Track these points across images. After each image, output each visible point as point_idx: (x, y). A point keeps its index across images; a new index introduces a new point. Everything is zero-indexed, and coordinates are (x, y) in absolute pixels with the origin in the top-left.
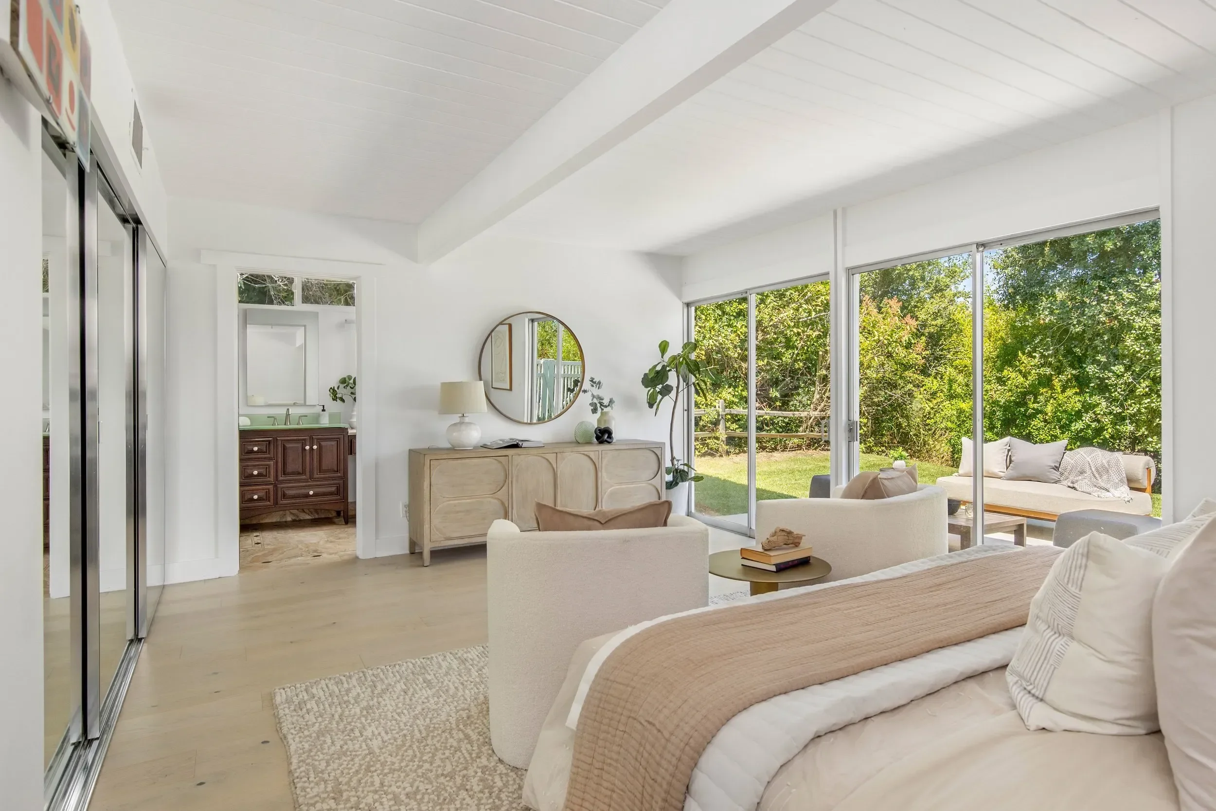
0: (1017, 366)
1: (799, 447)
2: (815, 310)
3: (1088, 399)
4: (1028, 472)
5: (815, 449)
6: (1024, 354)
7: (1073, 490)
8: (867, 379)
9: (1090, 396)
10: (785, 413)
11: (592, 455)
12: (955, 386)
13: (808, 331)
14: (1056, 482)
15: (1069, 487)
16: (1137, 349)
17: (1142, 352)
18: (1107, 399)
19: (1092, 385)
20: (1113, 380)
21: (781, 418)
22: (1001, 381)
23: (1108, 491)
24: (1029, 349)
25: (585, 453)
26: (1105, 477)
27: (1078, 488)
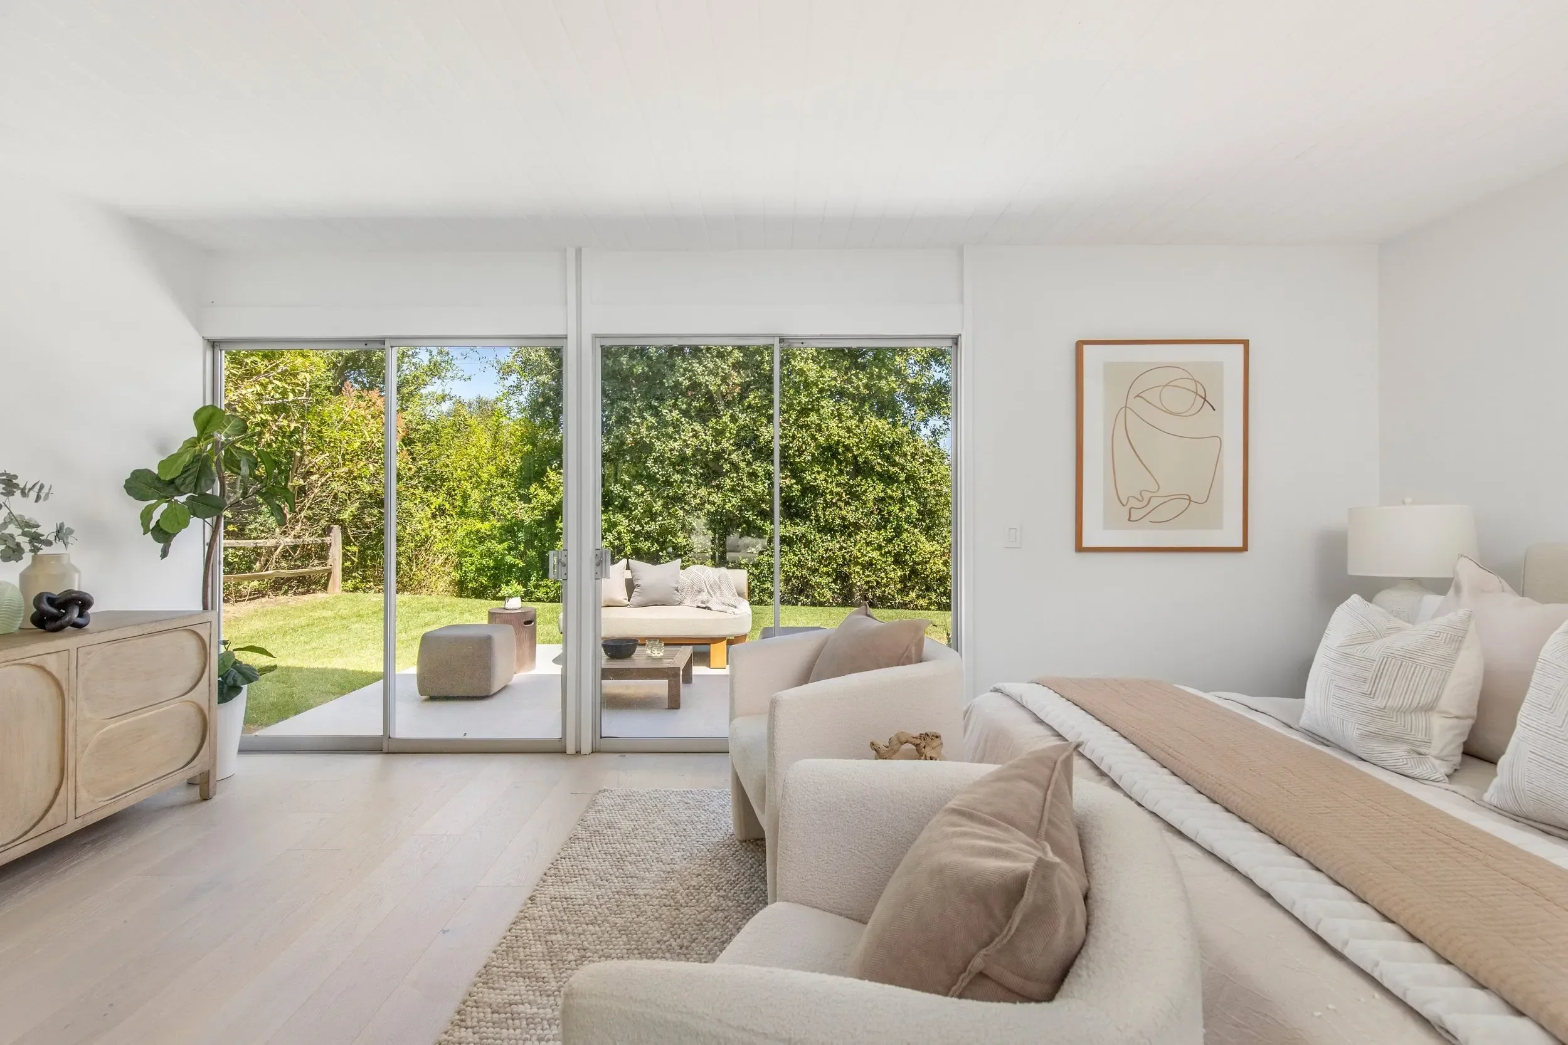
0: (544, 482)
1: (259, 594)
2: (293, 391)
3: (612, 517)
4: (655, 596)
5: (286, 593)
6: (551, 468)
7: (707, 610)
8: (358, 493)
9: (614, 514)
10: (242, 543)
11: (52, 663)
12: (470, 502)
13: (280, 419)
14: (679, 604)
15: (698, 607)
16: (656, 471)
17: (660, 473)
18: (627, 517)
19: (616, 503)
20: (633, 500)
21: (230, 550)
22: (527, 499)
23: (736, 607)
24: (556, 465)
25: (33, 661)
26: (718, 594)
27: (713, 608)
